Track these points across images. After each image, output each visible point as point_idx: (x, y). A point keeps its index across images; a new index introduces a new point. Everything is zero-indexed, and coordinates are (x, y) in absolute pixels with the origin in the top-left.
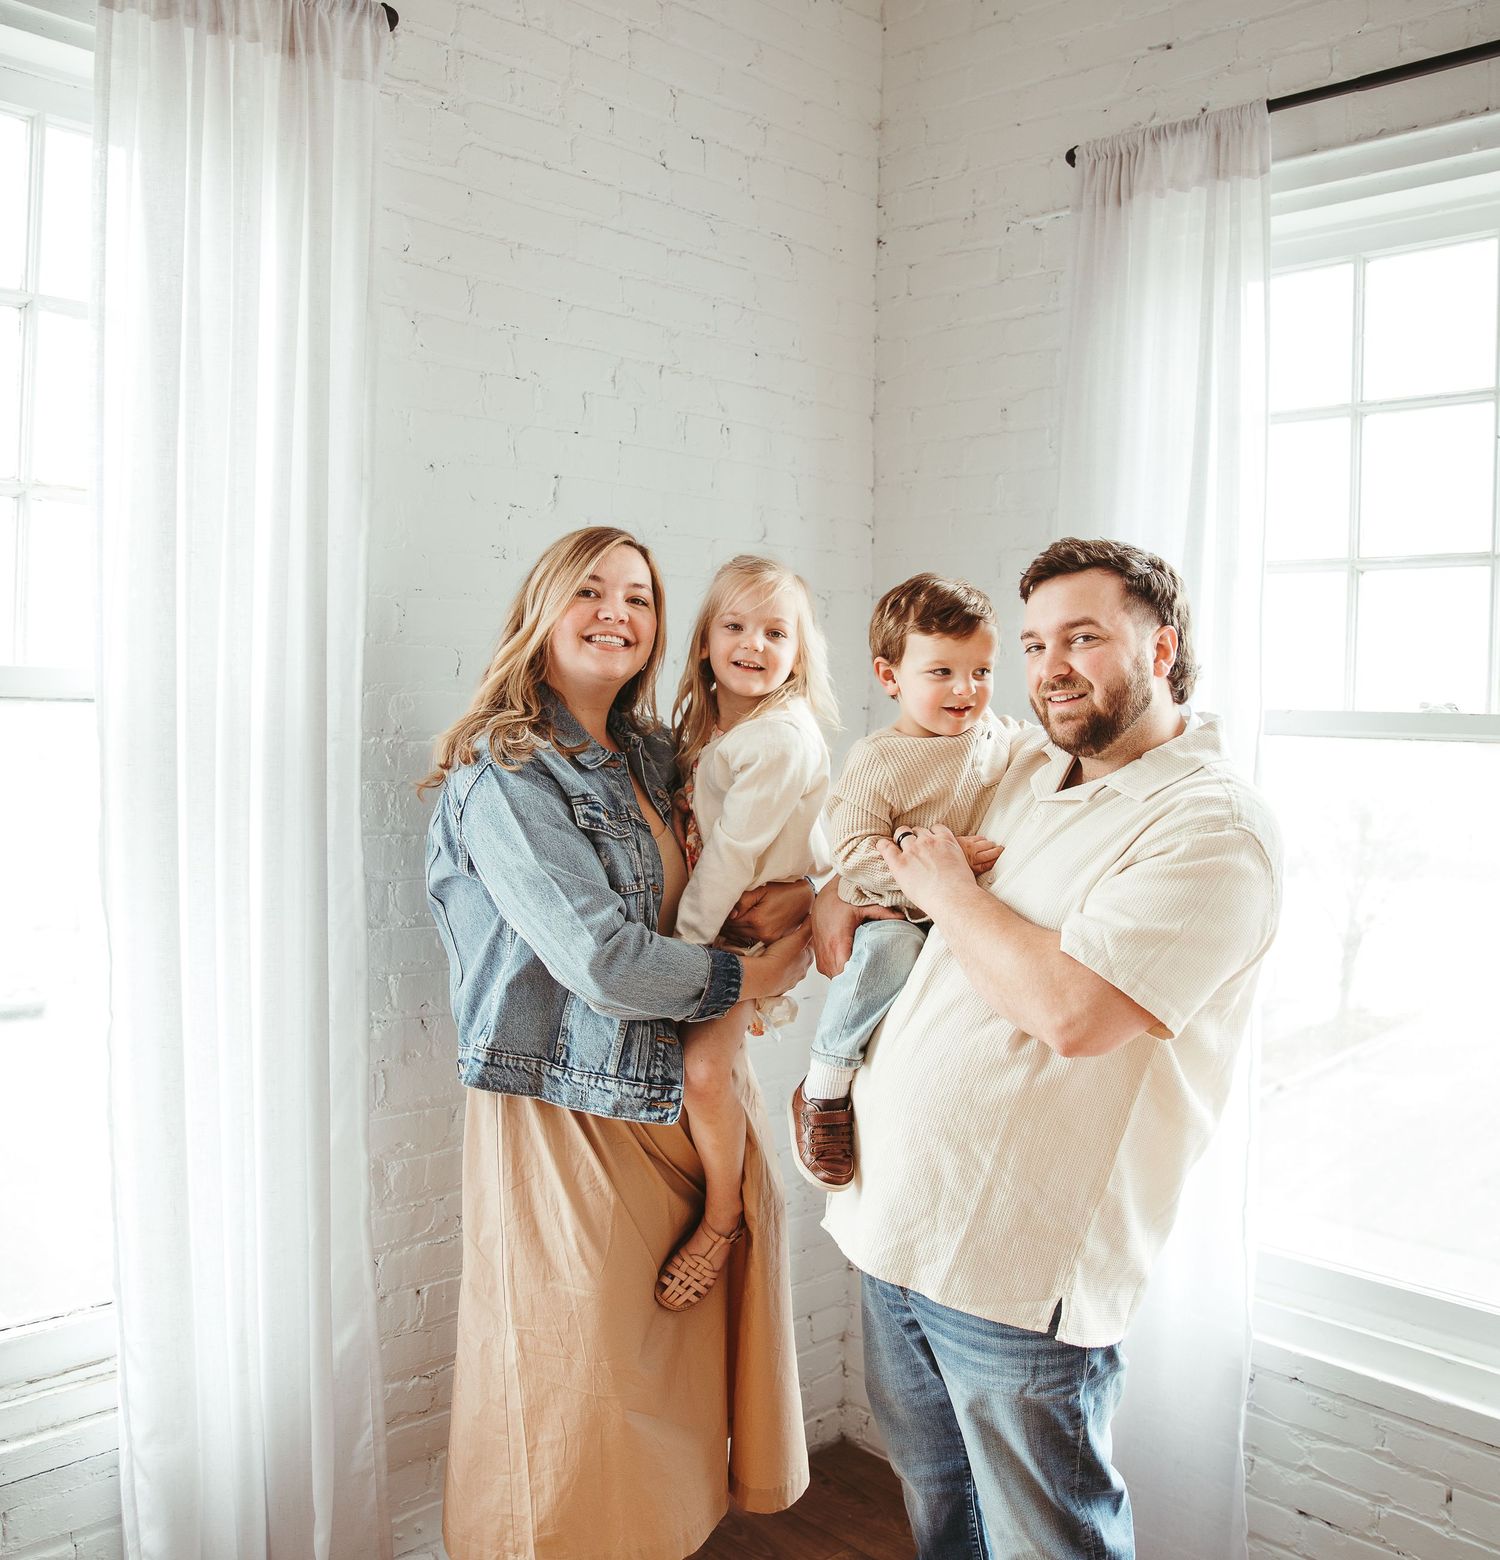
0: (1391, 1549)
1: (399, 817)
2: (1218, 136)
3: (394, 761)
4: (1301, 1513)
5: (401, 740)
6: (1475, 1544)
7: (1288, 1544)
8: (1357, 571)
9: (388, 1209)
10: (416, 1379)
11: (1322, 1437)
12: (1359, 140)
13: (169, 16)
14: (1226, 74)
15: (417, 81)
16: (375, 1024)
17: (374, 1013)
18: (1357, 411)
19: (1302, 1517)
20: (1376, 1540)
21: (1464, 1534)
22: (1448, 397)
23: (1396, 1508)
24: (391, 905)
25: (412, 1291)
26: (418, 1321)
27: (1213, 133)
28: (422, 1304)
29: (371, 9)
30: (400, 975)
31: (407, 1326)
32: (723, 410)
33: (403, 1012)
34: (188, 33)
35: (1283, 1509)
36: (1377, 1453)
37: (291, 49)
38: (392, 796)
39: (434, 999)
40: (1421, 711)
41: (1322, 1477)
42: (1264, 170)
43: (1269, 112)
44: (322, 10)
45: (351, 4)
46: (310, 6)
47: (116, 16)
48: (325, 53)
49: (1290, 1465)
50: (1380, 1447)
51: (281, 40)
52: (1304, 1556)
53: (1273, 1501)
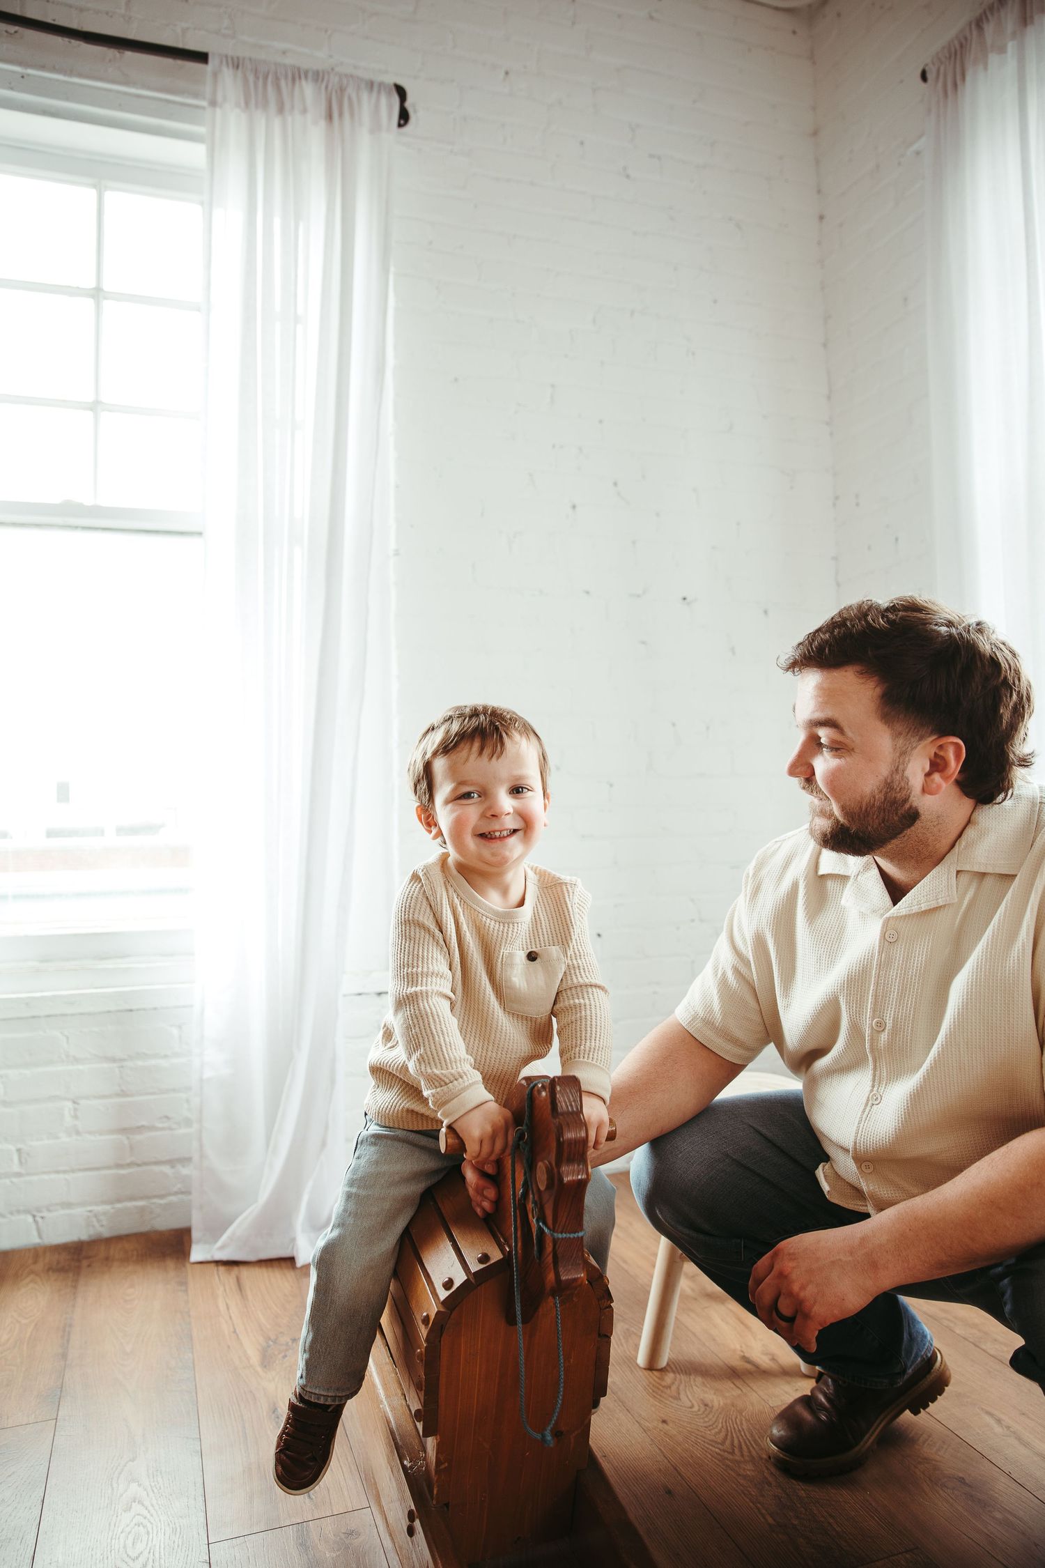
13: (249, 109)
15: (433, 138)
29: (385, 89)
32: (688, 340)
34: (262, 118)
37: (330, 118)
44: (351, 91)
45: (371, 85)
46: (342, 90)
47: (218, 111)
48: (352, 114)
51: (323, 112)
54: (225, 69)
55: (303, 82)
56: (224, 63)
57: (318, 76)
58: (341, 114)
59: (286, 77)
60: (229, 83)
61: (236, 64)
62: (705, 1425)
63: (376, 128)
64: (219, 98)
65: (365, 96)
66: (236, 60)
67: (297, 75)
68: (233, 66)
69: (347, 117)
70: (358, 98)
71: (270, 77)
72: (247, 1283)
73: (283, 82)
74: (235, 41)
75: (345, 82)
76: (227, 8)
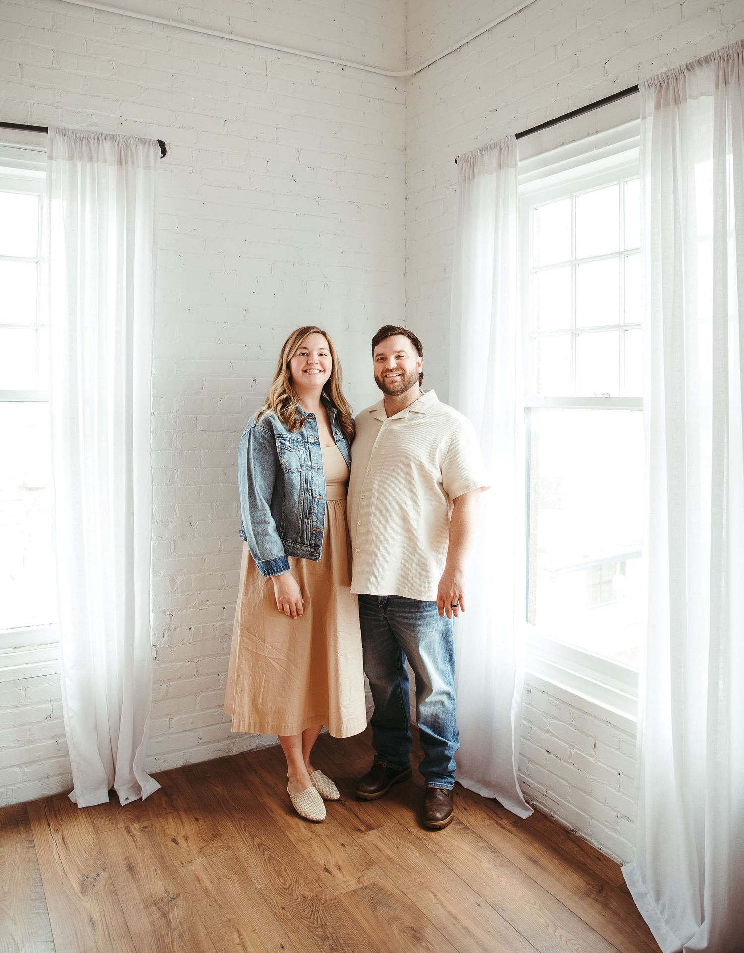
0: (576, 767)
1: (178, 444)
2: (501, 150)
3: (175, 423)
4: (548, 751)
5: (178, 415)
6: (604, 766)
7: (543, 765)
8: (575, 334)
9: (177, 594)
10: (190, 663)
11: (554, 718)
12: (556, 147)
13: (72, 160)
14: (513, 121)
15: (180, 164)
16: (170, 523)
17: (169, 519)
18: (574, 264)
19: (547, 753)
20: (571, 763)
21: (599, 761)
22: (603, 256)
23: (578, 749)
24: (175, 478)
25: (187, 628)
26: (190, 640)
27: (499, 149)
28: (192, 633)
29: (152, 143)
30: (180, 505)
31: (186, 640)
32: (325, 277)
33: (181, 519)
34: (79, 164)
35: (541, 750)
36: (571, 725)
37: (120, 163)
38: (175, 436)
39: (195, 514)
40: (593, 396)
41: (553, 735)
42: (516, 165)
43: (516, 140)
44: (132, 147)
45: (144, 142)
46: (127, 146)
47: (53, 161)
48: (133, 163)
49: (542, 730)
50: (572, 722)
51: (116, 160)
52: (548, 770)
53: (538, 746)
54: (57, 137)
55: (104, 142)
56: (57, 133)
57: (113, 138)
58: (126, 163)
59: (94, 139)
60: (61, 145)
61: (64, 133)
62: (303, 909)
63: (147, 167)
64: (54, 154)
65: (140, 148)
66: (64, 131)
67: (100, 138)
68: (63, 135)
69: (130, 163)
70: (137, 150)
71: (84, 140)
72: (68, 839)
73: (92, 142)
74: (62, 109)
75: (129, 141)
76: (59, 90)
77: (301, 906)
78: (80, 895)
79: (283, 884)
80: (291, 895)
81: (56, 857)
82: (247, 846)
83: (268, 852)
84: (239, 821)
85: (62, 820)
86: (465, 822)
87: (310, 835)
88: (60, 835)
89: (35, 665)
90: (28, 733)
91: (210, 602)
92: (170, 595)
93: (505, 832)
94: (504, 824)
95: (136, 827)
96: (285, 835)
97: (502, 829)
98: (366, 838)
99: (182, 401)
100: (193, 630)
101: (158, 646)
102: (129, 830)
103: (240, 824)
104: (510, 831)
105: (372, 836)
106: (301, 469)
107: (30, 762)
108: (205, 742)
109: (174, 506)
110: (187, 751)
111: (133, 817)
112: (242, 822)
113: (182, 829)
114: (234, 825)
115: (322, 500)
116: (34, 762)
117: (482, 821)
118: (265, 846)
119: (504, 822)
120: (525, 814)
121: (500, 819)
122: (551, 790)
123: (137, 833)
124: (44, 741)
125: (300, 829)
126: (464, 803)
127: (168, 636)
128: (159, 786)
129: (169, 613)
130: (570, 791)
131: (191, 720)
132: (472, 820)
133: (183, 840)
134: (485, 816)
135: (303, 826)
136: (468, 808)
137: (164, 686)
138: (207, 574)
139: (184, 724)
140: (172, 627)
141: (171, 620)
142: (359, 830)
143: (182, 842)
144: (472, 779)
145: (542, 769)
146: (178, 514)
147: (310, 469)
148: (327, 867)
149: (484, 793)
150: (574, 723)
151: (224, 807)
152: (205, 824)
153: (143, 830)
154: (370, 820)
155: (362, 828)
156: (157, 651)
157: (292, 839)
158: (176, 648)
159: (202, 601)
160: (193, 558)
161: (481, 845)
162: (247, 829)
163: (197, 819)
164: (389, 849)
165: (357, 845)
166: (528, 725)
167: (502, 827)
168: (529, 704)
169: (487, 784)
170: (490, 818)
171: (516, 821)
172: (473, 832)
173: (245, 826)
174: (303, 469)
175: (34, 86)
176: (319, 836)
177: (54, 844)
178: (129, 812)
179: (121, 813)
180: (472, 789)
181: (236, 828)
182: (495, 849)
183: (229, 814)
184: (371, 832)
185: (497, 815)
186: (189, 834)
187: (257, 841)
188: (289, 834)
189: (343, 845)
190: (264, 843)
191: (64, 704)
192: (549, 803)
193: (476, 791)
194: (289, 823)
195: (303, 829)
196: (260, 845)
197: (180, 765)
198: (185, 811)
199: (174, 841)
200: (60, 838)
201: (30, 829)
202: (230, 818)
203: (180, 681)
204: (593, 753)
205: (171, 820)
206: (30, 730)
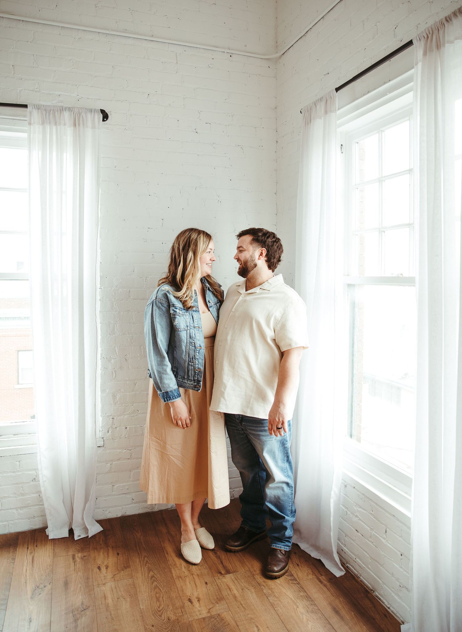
0: (374, 545)
1: (117, 308)
2: (327, 101)
3: (115, 294)
4: (357, 530)
5: (117, 289)
6: (392, 547)
7: (354, 539)
8: (382, 231)
9: (117, 406)
10: (126, 450)
11: (360, 507)
12: (364, 95)
13: (43, 124)
14: (338, 80)
15: (118, 125)
16: (112, 359)
17: (111, 356)
18: (381, 180)
19: (357, 532)
20: (371, 541)
21: (389, 543)
23: (375, 532)
24: (116, 330)
25: (124, 427)
26: (126, 435)
27: (325, 100)
28: (127, 431)
29: (96, 112)
30: (119, 347)
31: (123, 435)
32: (219, 197)
33: (120, 356)
34: (48, 127)
35: (353, 529)
36: (371, 514)
37: (75, 125)
38: (115, 303)
39: (129, 354)
41: (360, 519)
42: (336, 110)
43: (337, 92)
44: (83, 114)
45: (91, 111)
46: (80, 114)
47: (32, 126)
48: (83, 125)
49: (354, 515)
50: (371, 512)
51: (72, 123)
52: (357, 544)
53: (351, 525)
54: (34, 110)
55: (64, 112)
56: (34, 107)
57: (70, 109)
58: (79, 125)
59: (58, 111)
60: (36, 116)
61: (38, 107)
62: (165, 628)
63: (93, 127)
64: (32, 122)
65: (89, 115)
67: (62, 109)
68: (37, 109)
69: (81, 125)
70: (86, 117)
71: (51, 112)
72: (35, 559)
73: (56, 113)
74: (40, 93)
75: (81, 111)
76: (37, 80)
77: (165, 626)
78: (30, 600)
79: (158, 607)
80: (161, 616)
81: (24, 571)
82: (144, 577)
83: (156, 582)
84: (144, 558)
85: (36, 546)
86: (295, 575)
87: (187, 573)
88: (32, 556)
89: (26, 446)
90: (21, 489)
91: (139, 411)
92: (112, 406)
93: (321, 586)
94: (322, 580)
95: (79, 555)
96: (171, 571)
97: (319, 583)
98: (224, 580)
99: (120, 280)
100: (128, 429)
101: (105, 438)
102: (74, 558)
103: (144, 560)
104: (325, 586)
105: (228, 579)
106: (187, 328)
107: (22, 507)
108: (136, 502)
109: (115, 348)
110: (124, 507)
111: (79, 548)
112: (146, 559)
113: (106, 560)
114: (140, 561)
115: (202, 350)
116: (25, 507)
117: (307, 575)
118: (155, 578)
119: (323, 578)
120: (338, 573)
121: (320, 575)
122: (359, 558)
123: (78, 560)
124: (32, 495)
125: (181, 568)
126: (298, 560)
127: (111, 432)
128: (102, 529)
129: (112, 417)
130: (370, 561)
131: (127, 487)
132: (300, 574)
133: (105, 567)
134: (310, 571)
135: (184, 566)
136: (300, 565)
137: (109, 465)
138: (138, 393)
139: (122, 490)
140: (114, 427)
141: (113, 422)
142: (220, 573)
143: (103, 570)
144: (308, 543)
145: (353, 542)
146: (117, 354)
147: (193, 328)
148: (191, 598)
149: (314, 554)
150: (373, 513)
151: (138, 547)
152: (122, 558)
153: (82, 558)
154: (230, 567)
155: (223, 572)
156: (104, 441)
157: (174, 575)
158: (116, 440)
159: (134, 411)
160: (128, 382)
161: (302, 594)
162: (147, 565)
163: (118, 554)
164: (237, 590)
165: (216, 584)
166: (345, 510)
167: (321, 582)
168: (345, 495)
169: (317, 548)
170: (314, 573)
171: (331, 577)
172: (299, 584)
173: (147, 562)
174: (189, 328)
175: (22, 79)
176: (192, 575)
177: (26, 562)
178: (78, 545)
179: (73, 545)
180: (307, 551)
181: (140, 563)
182: (311, 598)
183: (139, 553)
184: (228, 576)
185: (319, 572)
186: (110, 565)
187: (151, 573)
188: (173, 571)
189: (206, 583)
190: (155, 576)
191: (40, 473)
192: (357, 568)
193: (309, 552)
194: (176, 563)
195: (183, 568)
196: (152, 577)
197: (119, 515)
198: (113, 547)
199: (99, 568)
200: (31, 558)
201: (16, 551)
202: (139, 555)
203: (120, 462)
204: (385, 536)
205: (101, 553)
206: (22, 487)
